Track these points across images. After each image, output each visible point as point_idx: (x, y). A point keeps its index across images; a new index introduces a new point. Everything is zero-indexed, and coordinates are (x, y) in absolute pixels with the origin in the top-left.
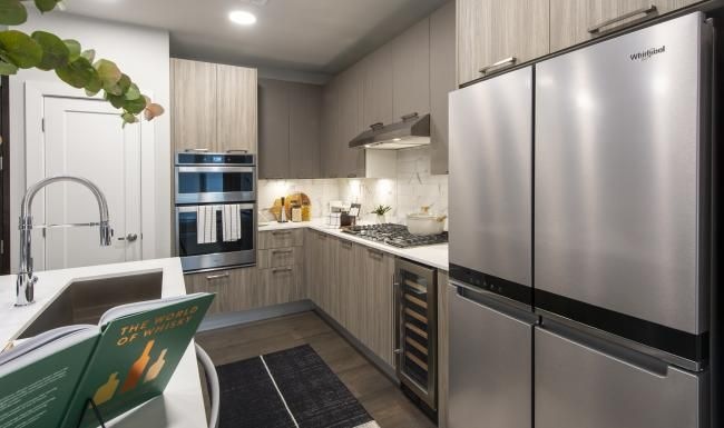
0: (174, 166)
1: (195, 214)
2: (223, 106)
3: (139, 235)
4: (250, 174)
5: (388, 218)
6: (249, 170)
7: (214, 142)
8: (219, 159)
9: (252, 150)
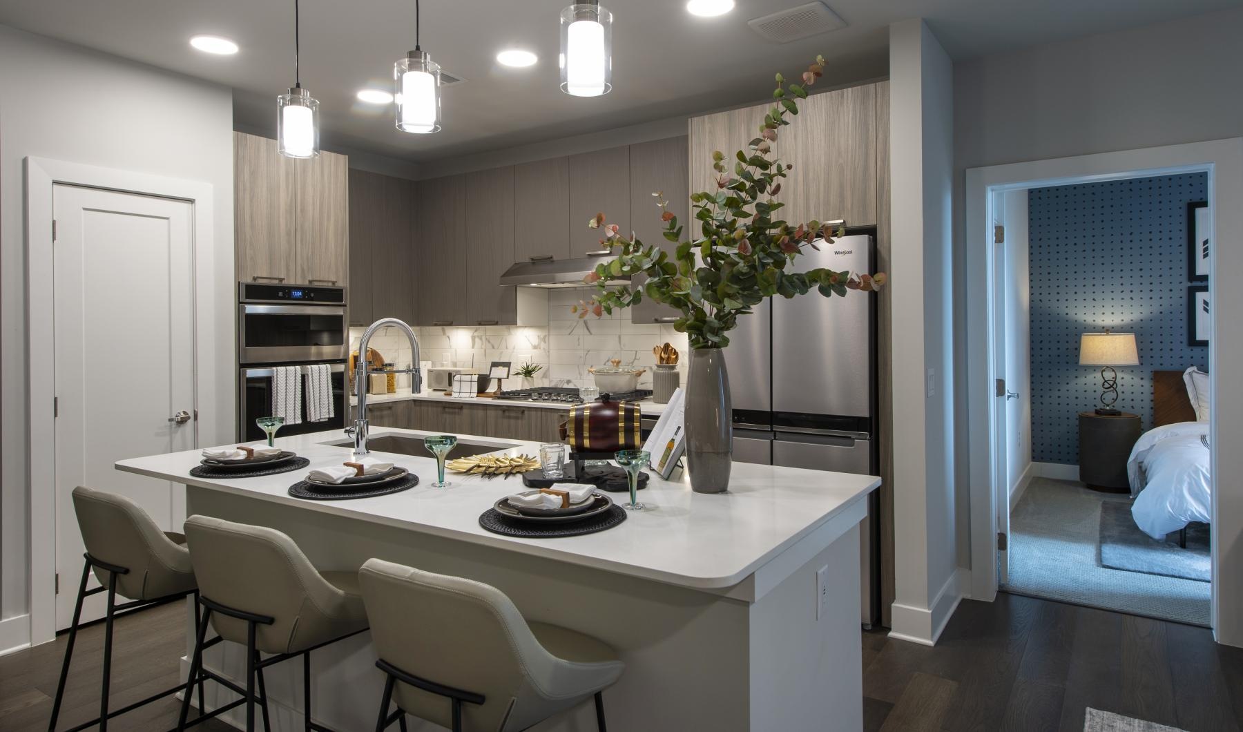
0: (240, 304)
1: (268, 380)
2: (302, 211)
3: (191, 414)
4: (341, 317)
5: (538, 382)
6: (339, 311)
7: (292, 267)
8: (299, 294)
9: (343, 282)
